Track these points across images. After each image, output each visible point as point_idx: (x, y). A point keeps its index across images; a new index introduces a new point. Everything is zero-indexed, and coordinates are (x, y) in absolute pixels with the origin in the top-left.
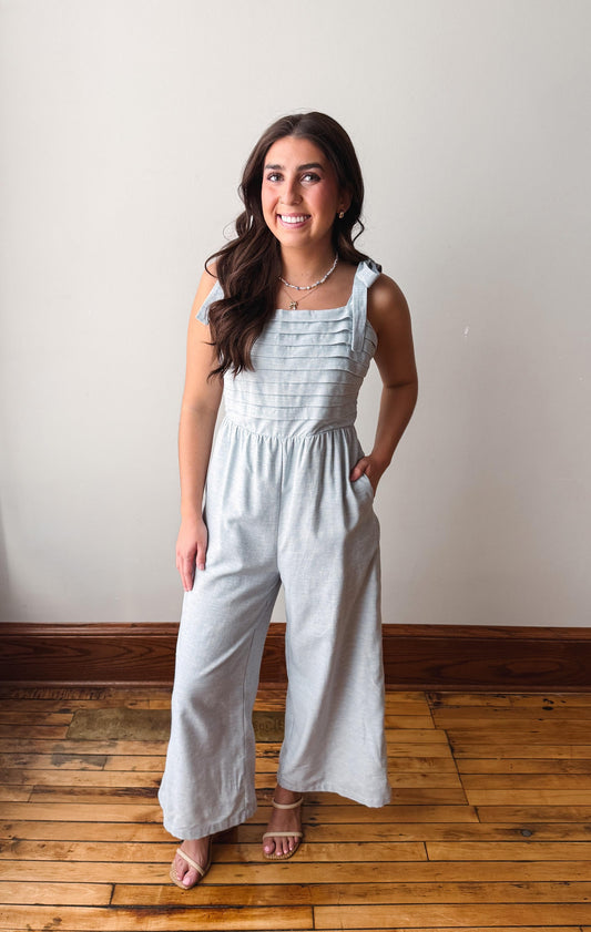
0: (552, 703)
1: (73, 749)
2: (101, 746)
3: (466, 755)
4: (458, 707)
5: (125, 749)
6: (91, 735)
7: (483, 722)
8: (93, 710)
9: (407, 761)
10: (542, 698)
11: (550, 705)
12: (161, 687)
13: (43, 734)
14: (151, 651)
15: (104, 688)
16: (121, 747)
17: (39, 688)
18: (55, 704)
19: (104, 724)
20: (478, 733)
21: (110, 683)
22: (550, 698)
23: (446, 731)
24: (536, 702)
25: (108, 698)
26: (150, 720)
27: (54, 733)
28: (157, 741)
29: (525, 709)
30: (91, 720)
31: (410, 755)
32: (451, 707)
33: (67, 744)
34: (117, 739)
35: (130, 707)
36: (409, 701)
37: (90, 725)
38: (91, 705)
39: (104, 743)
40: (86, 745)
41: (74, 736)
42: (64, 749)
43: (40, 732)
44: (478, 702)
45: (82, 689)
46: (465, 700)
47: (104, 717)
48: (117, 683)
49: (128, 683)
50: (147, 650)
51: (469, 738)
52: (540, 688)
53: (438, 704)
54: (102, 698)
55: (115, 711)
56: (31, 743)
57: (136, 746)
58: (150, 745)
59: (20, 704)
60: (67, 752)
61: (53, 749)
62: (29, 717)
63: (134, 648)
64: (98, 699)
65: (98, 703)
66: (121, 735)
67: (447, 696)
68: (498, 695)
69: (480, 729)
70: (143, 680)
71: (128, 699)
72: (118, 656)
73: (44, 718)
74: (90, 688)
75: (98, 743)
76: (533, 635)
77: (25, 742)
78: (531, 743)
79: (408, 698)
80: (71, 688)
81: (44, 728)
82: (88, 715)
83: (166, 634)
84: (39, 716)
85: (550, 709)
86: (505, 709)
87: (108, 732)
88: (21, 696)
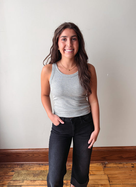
0: (134, 165)
1: (13, 183)
2: (20, 182)
3: (113, 183)
4: (110, 167)
5: (26, 183)
6: (18, 179)
7: (117, 172)
8: (20, 171)
9: (98, 186)
10: (131, 164)
11: (133, 166)
12: (37, 163)
13: (6, 179)
14: (34, 155)
15: (23, 164)
16: (25, 183)
17: (8, 164)
18: (11, 169)
19: (22, 175)
20: (116, 176)
21: (24, 163)
22: (133, 164)
23: (107, 175)
24: (129, 165)
25: (24, 167)
26: (33, 174)
27: (9, 178)
28: (34, 181)
29: (127, 167)
30: (19, 174)
31: (99, 184)
32: (108, 167)
33: (12, 182)
34: (24, 180)
35: (29, 169)
36: (98, 166)
37: (18, 176)
38: (19, 169)
39: (21, 181)
40: (16, 182)
41: (14, 179)
42: (11, 183)
43: (6, 178)
44: (115, 165)
45: (18, 164)
46: (111, 165)
47: (22, 173)
48: (26, 163)
49: (29, 163)
50: (33, 155)
51: (114, 177)
52: (130, 161)
53: (105, 167)
54: (22, 167)
55: (25, 171)
56: (3, 182)
57: (28, 182)
58: (32, 182)
59: (2, 169)
60: (11, 184)
61: (8, 184)
62: (4, 173)
63: (29, 155)
64: (21, 167)
65: (21, 169)
66: (25, 179)
67: (107, 164)
68: (120, 163)
69: (116, 174)
70: (32, 162)
71: (28, 167)
72: (26, 156)
73: (7, 173)
74: (20, 164)
75: (19, 181)
76: (128, 148)
77: (2, 181)
78: (129, 178)
79: (98, 165)
80: (15, 164)
81: (7, 177)
82: (18, 172)
83: (37, 151)
84: (6, 173)
85: (133, 167)
86: (122, 167)
87: (22, 178)
88: (3, 166)
